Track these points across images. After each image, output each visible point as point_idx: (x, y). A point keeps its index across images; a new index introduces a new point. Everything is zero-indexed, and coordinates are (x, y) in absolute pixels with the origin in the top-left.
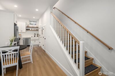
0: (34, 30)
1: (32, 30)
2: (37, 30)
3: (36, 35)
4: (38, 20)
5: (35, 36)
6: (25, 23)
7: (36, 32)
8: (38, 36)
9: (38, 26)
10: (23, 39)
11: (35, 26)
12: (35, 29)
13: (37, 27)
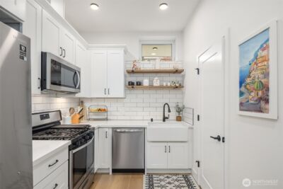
0: (161, 87)
1: (151, 87)
2: (178, 87)
3: (173, 115)
4: (182, 33)
5: (165, 119)
6: (122, 52)
7: (172, 98)
8: (179, 119)
9: (180, 67)
10: (110, 132)
11: (168, 66)
12: (168, 80)
13: (177, 72)
